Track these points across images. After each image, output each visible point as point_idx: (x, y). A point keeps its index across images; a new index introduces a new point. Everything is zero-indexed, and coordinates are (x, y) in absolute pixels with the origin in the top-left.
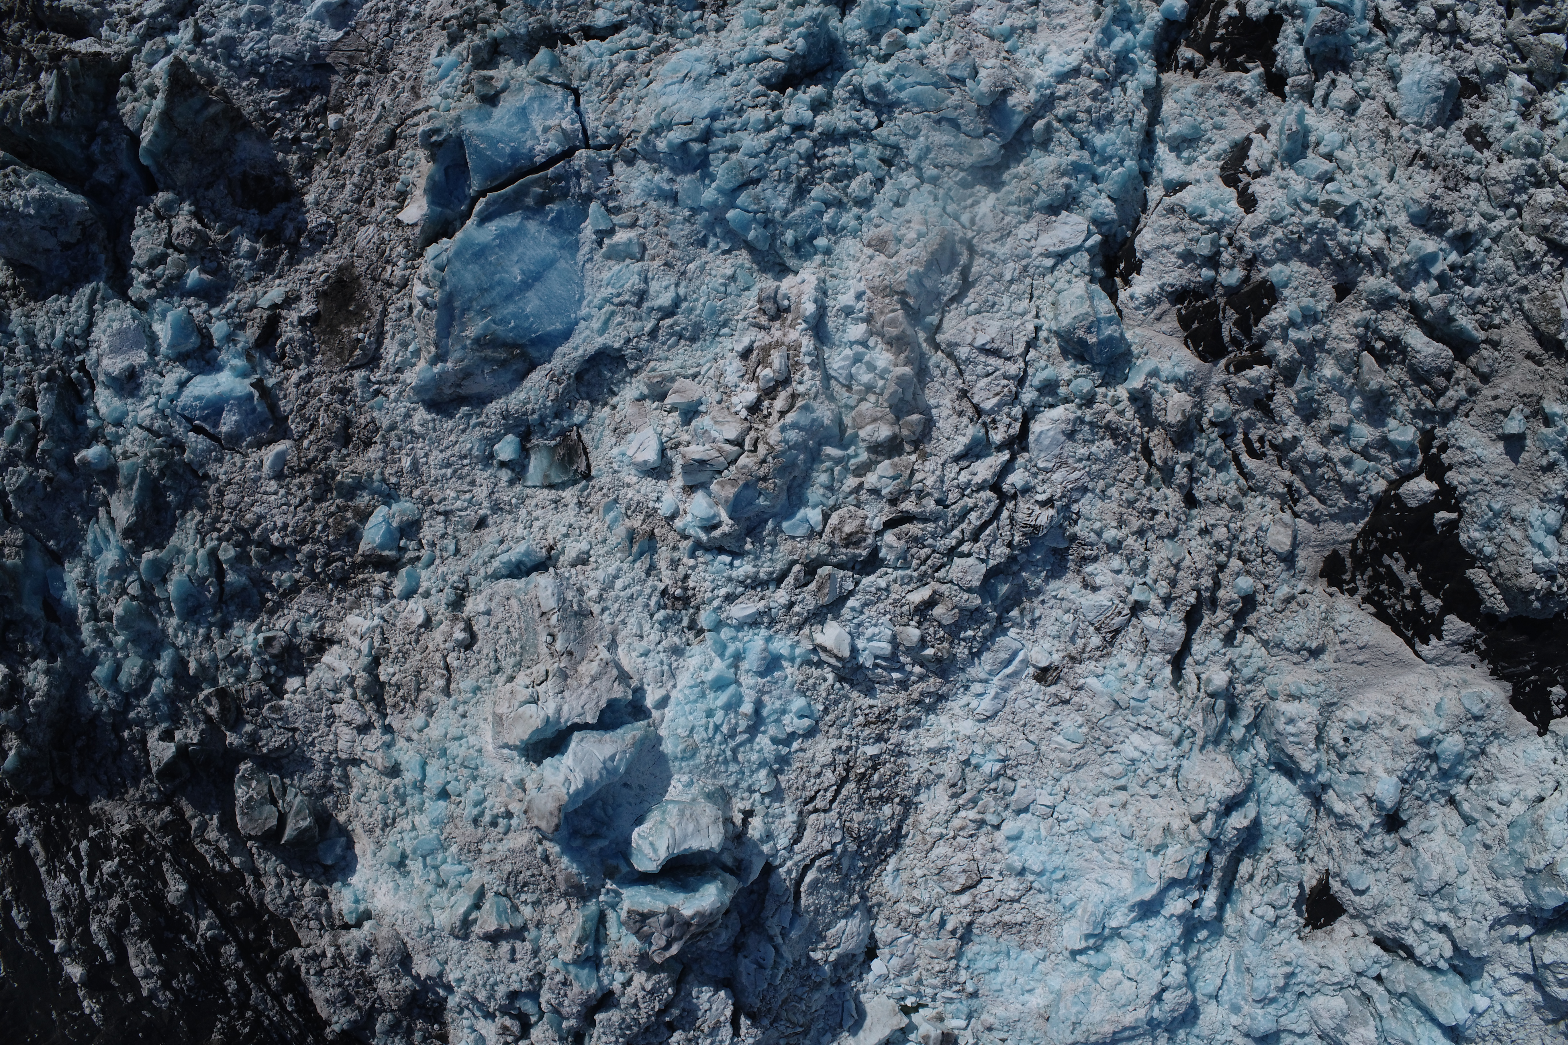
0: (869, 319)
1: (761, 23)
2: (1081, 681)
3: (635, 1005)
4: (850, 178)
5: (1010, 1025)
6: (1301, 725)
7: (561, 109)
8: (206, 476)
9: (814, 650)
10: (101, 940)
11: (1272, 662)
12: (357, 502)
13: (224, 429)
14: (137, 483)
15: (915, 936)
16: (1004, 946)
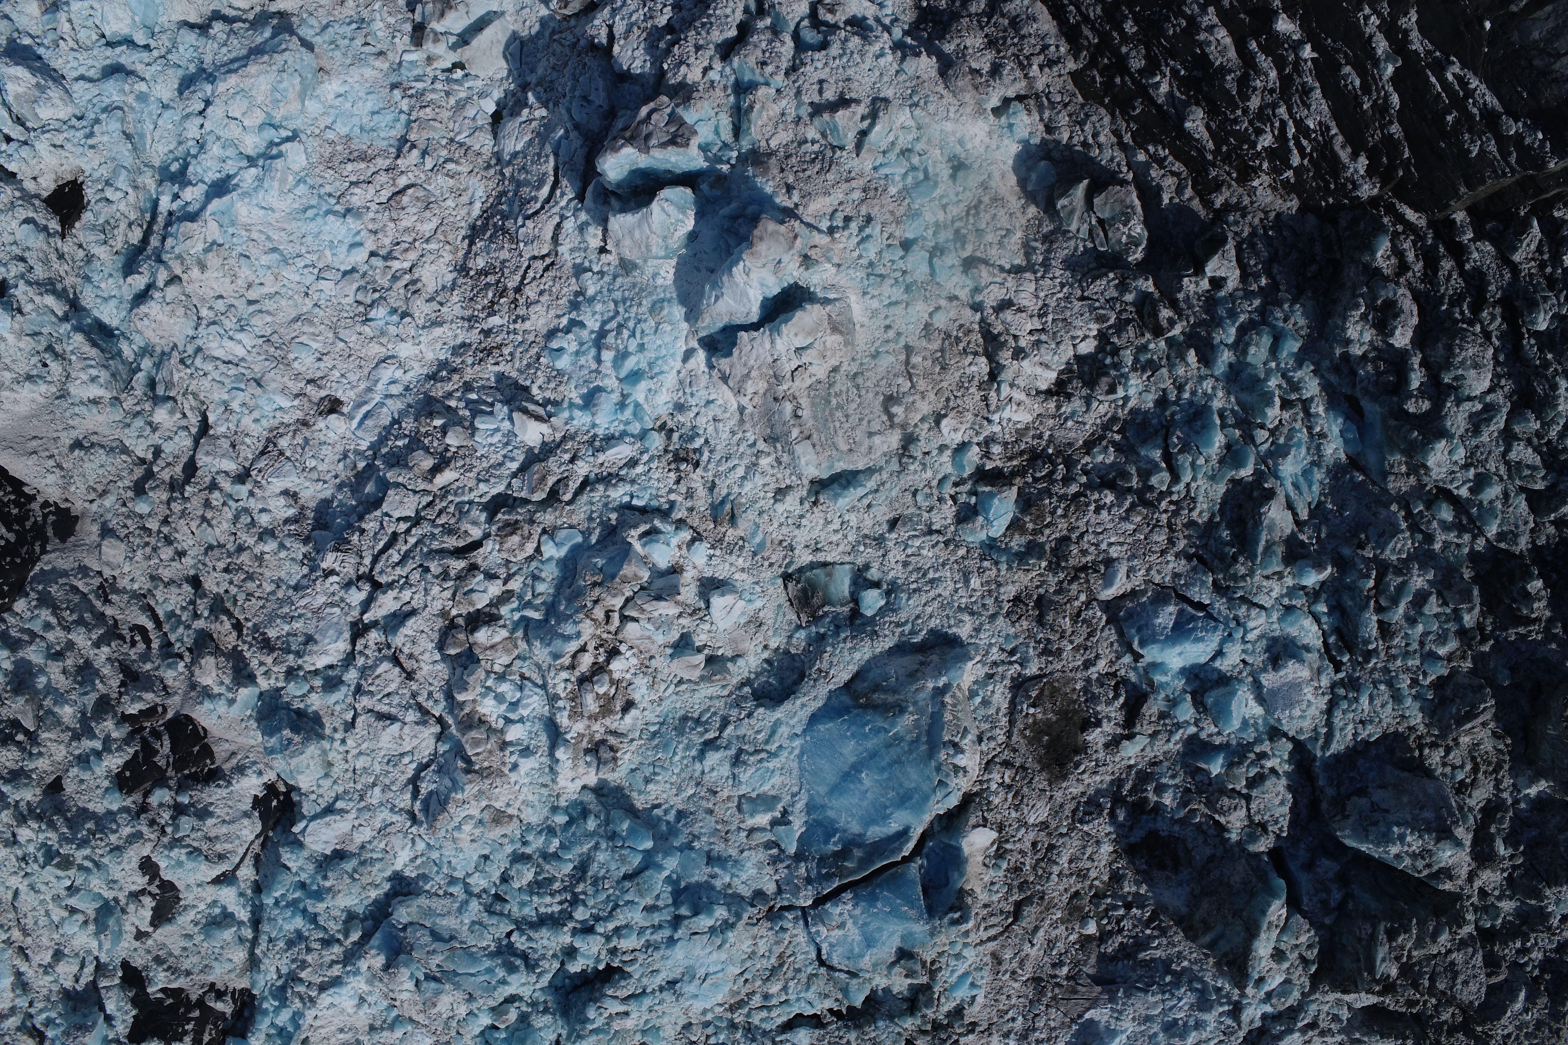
0: (504, 745)
1: (644, 1032)
2: (296, 402)
3: (698, 48)
4: (537, 882)
5: (359, 60)
6: (84, 377)
7: (832, 945)
8: (1189, 558)
9: (550, 417)
10: (1264, 61)
11: (118, 433)
12: (1023, 540)
13: (1171, 609)
14: (1260, 549)
15: (452, 140)
16: (365, 138)
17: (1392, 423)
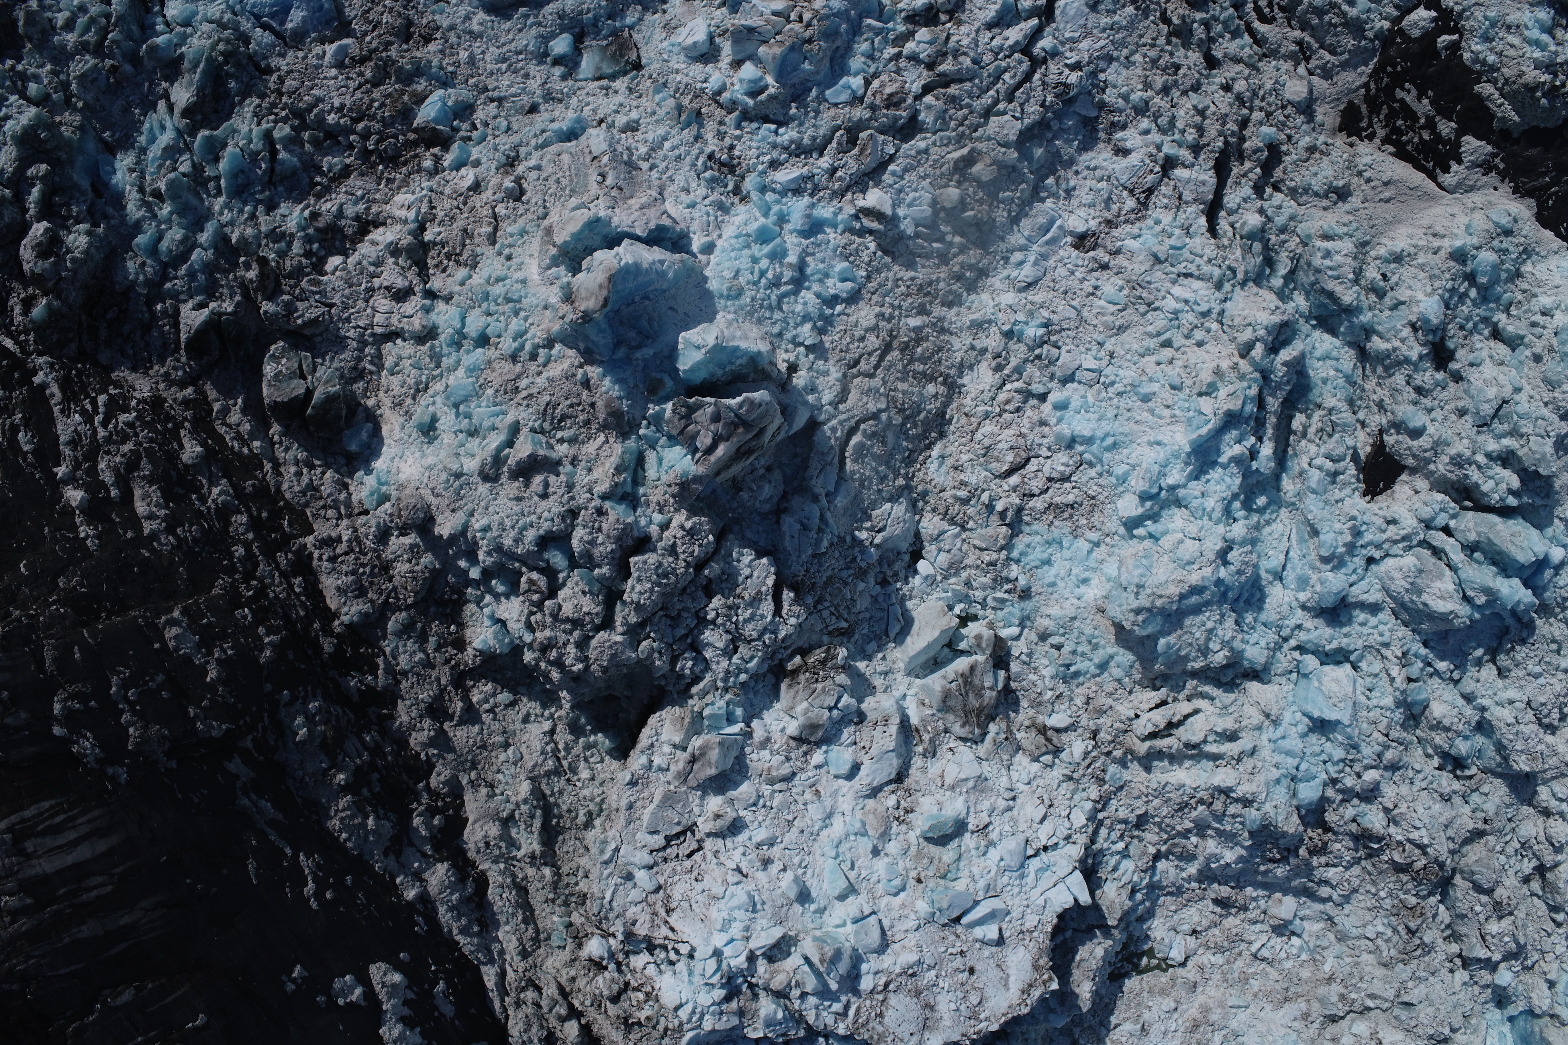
2: (1119, 244)
3: (673, 547)
5: (1067, 625)
6: (1338, 258)
8: (269, 71)
9: (856, 217)
10: (108, 477)
11: (1302, 210)
12: (415, 86)
13: (290, 25)
14: (202, 66)
15: (963, 528)
16: (1056, 533)
17: (64, 156)
